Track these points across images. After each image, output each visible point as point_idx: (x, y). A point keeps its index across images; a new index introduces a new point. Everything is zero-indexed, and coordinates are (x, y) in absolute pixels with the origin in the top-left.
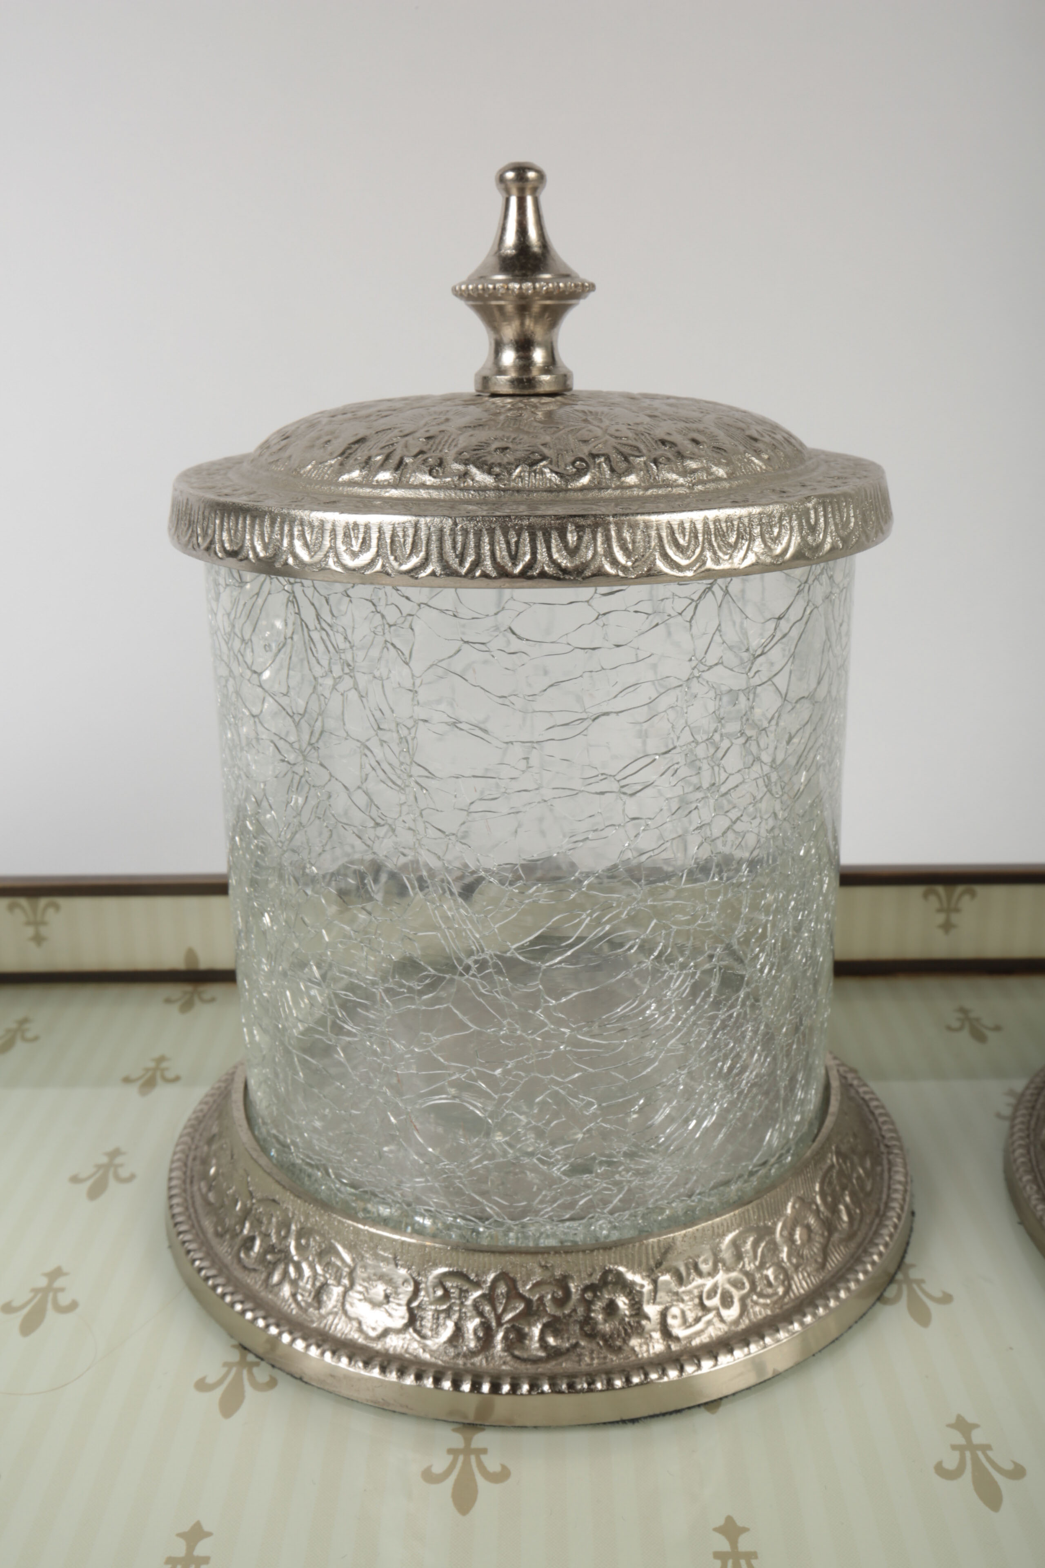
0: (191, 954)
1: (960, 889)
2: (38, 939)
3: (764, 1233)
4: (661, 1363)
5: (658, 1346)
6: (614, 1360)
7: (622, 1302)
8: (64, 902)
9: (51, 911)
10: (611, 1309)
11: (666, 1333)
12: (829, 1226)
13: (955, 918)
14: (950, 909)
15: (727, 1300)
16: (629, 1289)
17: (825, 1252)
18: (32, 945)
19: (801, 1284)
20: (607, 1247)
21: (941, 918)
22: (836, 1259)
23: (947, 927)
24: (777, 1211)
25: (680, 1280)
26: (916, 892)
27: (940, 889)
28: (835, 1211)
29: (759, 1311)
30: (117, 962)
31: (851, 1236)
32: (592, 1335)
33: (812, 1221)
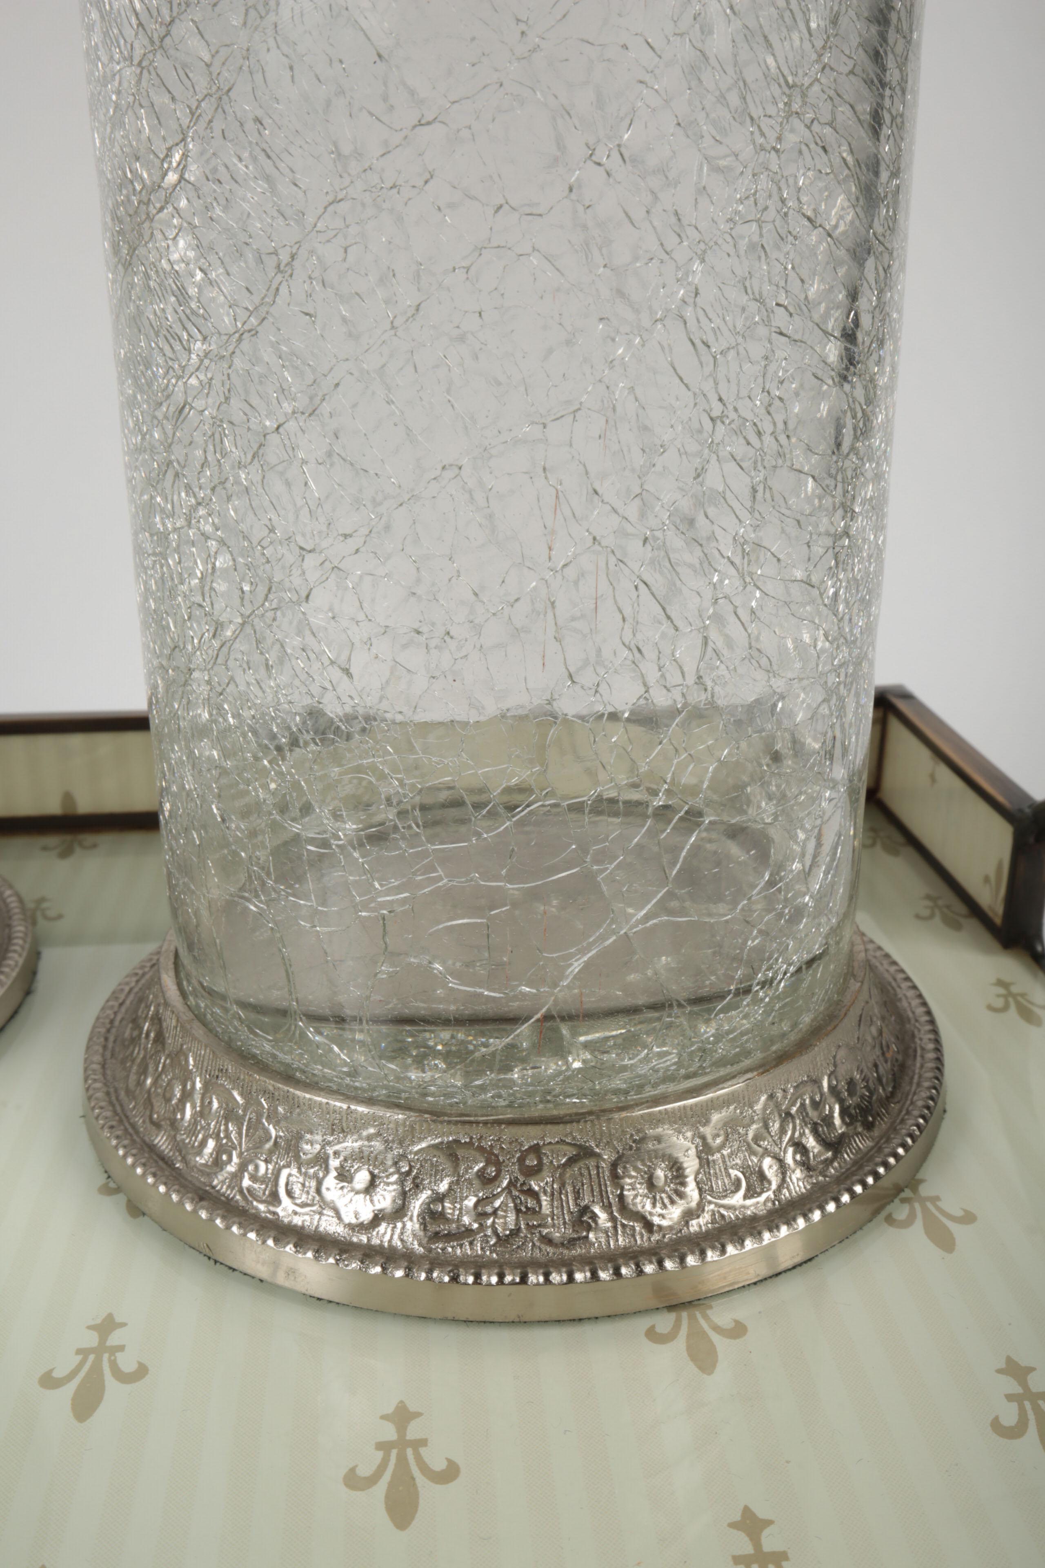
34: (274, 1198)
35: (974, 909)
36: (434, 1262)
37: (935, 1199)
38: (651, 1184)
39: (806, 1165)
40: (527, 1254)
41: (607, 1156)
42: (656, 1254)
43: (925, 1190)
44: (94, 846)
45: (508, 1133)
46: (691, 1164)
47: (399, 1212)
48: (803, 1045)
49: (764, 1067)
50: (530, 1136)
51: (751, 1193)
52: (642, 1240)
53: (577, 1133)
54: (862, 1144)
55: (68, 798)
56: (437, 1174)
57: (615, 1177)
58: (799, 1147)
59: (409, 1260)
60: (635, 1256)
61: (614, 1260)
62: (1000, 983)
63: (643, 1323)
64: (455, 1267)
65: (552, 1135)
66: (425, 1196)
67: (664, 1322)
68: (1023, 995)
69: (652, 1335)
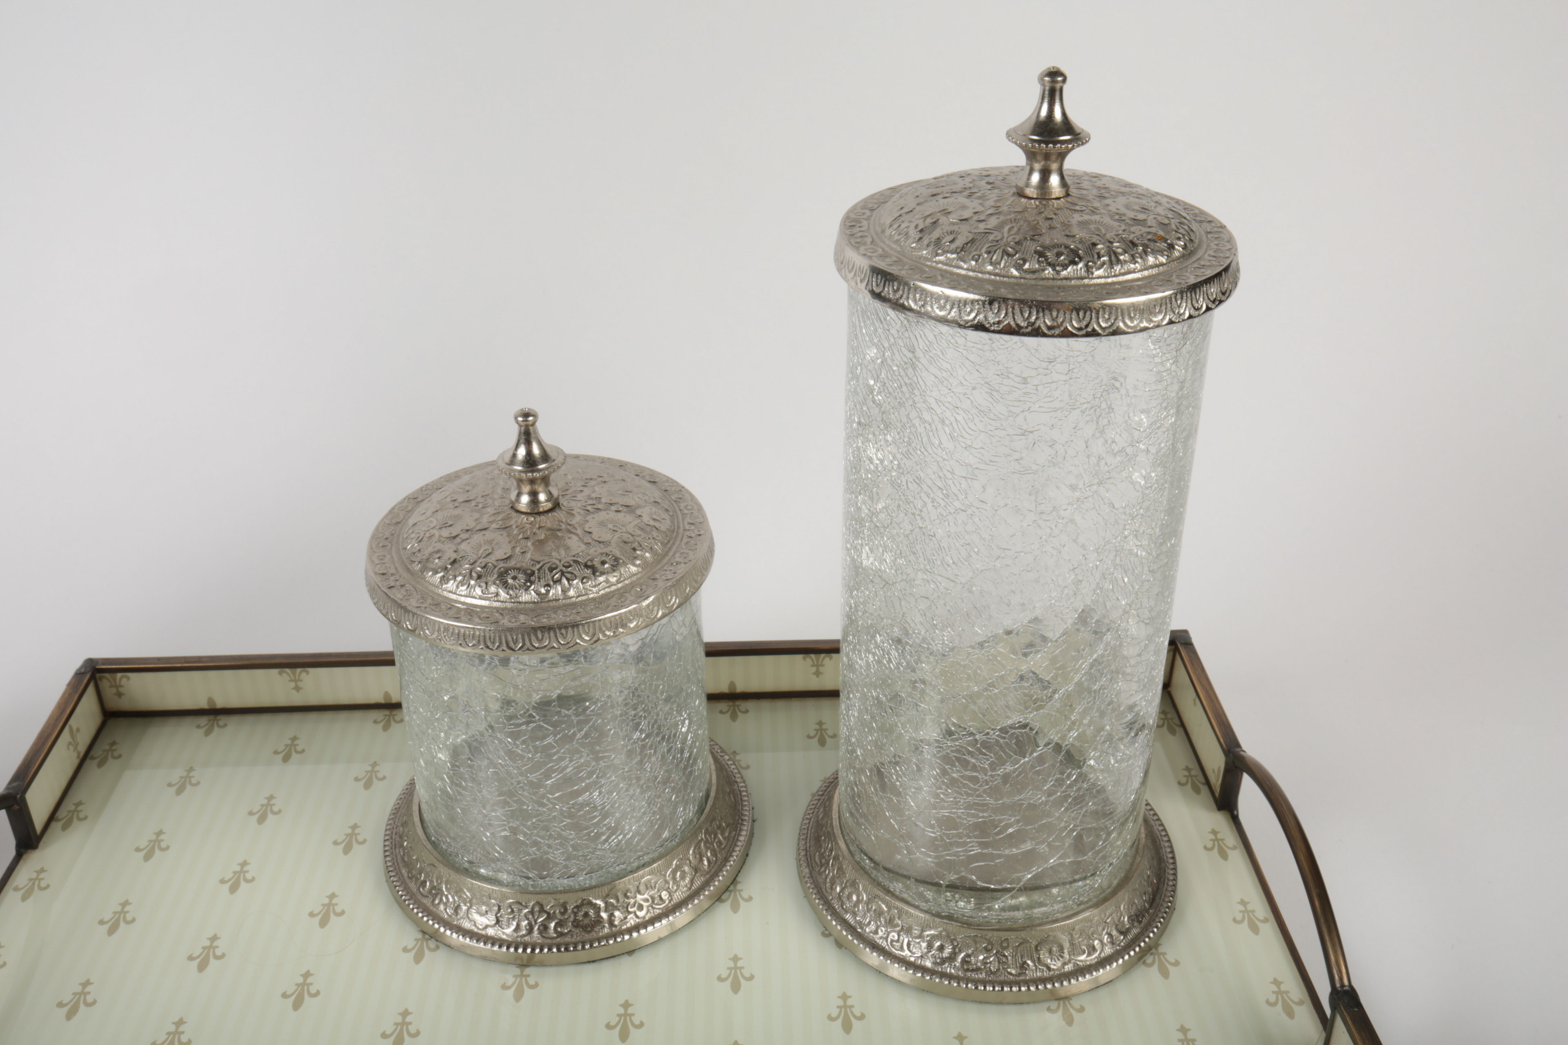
0: (387, 694)
1: (821, 655)
2: (298, 689)
3: (661, 876)
4: (607, 937)
5: (606, 930)
6: (587, 937)
7: (591, 912)
8: (312, 670)
9: (304, 674)
10: (586, 916)
11: (610, 925)
12: (696, 870)
13: (821, 669)
14: (816, 665)
15: (641, 908)
16: (594, 907)
17: (692, 881)
18: (294, 692)
19: (679, 897)
20: (584, 890)
21: (814, 669)
22: (698, 884)
23: (818, 674)
25: (618, 901)
26: (799, 658)
27: (813, 656)
28: (700, 861)
29: (655, 912)
30: (344, 700)
31: (707, 873)
32: (577, 926)
33: (686, 868)
34: (902, 949)
35: (1208, 783)
36: (968, 981)
37: (1164, 954)
38: (1050, 952)
39: (1112, 943)
40: (1002, 978)
41: (1034, 943)
42: (1051, 980)
43: (1161, 949)
45: (996, 933)
46: (1066, 945)
47: (952, 958)
48: (1114, 893)
49: (1096, 905)
50: (1004, 935)
51: (1089, 955)
52: (1046, 974)
53: (1023, 934)
54: (1135, 931)
55: (732, 684)
56: (969, 947)
57: (1037, 950)
58: (1110, 935)
59: (958, 979)
60: (1044, 981)
61: (1036, 981)
62: (1214, 832)
63: (1046, 1005)
64: (976, 982)
65: (1013, 935)
66: (962, 955)
67: (1054, 1005)
68: (1222, 840)
69: (1049, 1009)
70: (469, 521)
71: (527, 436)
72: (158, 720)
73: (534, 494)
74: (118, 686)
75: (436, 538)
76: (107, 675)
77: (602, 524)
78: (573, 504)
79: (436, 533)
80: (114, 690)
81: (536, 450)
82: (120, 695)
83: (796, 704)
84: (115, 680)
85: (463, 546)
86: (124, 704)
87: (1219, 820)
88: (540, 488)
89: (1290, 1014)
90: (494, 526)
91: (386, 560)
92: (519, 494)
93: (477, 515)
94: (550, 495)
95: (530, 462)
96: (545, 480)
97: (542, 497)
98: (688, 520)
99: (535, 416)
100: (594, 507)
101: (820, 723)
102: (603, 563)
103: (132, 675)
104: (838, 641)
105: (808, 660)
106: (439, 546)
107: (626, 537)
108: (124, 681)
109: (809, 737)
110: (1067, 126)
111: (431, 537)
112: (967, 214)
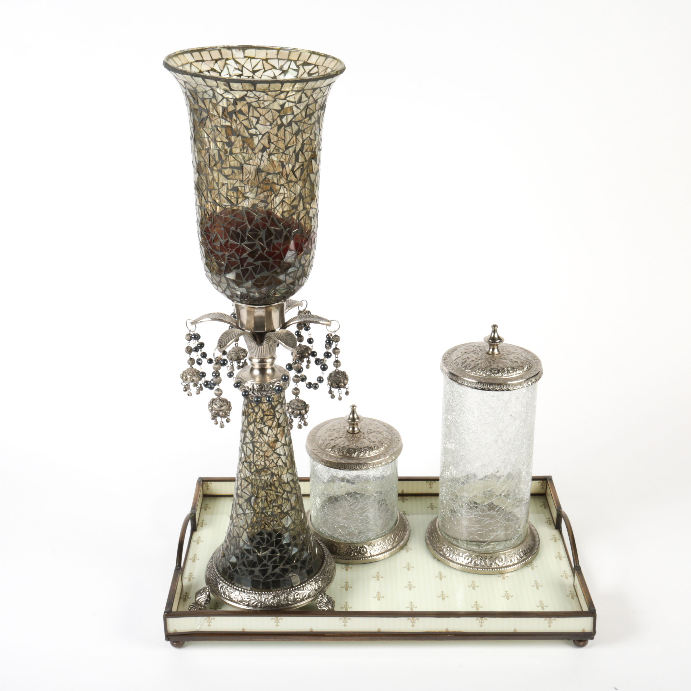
1: (432, 481)
3: (384, 541)
4: (369, 557)
5: (369, 555)
6: (363, 556)
7: (365, 550)
10: (363, 550)
11: (370, 553)
12: (394, 541)
13: (432, 486)
14: (431, 485)
15: (379, 550)
16: (366, 548)
17: (393, 544)
19: (389, 548)
20: (363, 543)
21: (429, 486)
22: (395, 545)
23: (431, 488)
24: (386, 538)
25: (372, 547)
26: (425, 482)
27: (429, 481)
28: (395, 538)
29: (383, 551)
31: (397, 542)
32: (361, 553)
33: (391, 540)
34: (456, 560)
35: (554, 522)
36: (475, 568)
38: (499, 561)
39: (517, 560)
40: (485, 567)
41: (494, 558)
42: (499, 568)
43: (533, 563)
44: (407, 500)
45: (483, 555)
46: (504, 559)
47: (471, 562)
48: (518, 545)
49: (513, 548)
50: (486, 555)
51: (510, 562)
52: (498, 567)
53: (491, 555)
54: (525, 557)
55: (403, 491)
56: (476, 559)
57: (495, 560)
58: (517, 557)
59: (473, 567)
60: (497, 568)
61: (495, 568)
62: (554, 535)
63: (497, 575)
64: (478, 568)
65: (488, 555)
66: (474, 561)
67: (500, 575)
69: (499, 576)
70: (336, 435)
71: (353, 412)
72: (218, 498)
73: (353, 428)
74: (207, 486)
75: (328, 440)
76: (205, 482)
77: (373, 436)
78: (364, 431)
79: (328, 438)
80: (206, 488)
81: (355, 416)
82: (208, 489)
83: (423, 498)
84: (207, 484)
85: (336, 442)
86: (208, 492)
87: (556, 532)
88: (355, 426)
89: (567, 578)
90: (343, 436)
91: (313, 445)
92: (350, 428)
93: (338, 434)
94: (358, 428)
95: (353, 419)
96: (357, 424)
97: (356, 429)
98: (395, 436)
99: (356, 407)
100: (370, 432)
101: (432, 504)
102: (375, 447)
103: (213, 483)
104: (439, 477)
105: (428, 483)
106: (329, 442)
107: (380, 440)
108: (210, 485)
109: (428, 507)
110: (499, 338)
111: (326, 439)
112: (473, 359)
